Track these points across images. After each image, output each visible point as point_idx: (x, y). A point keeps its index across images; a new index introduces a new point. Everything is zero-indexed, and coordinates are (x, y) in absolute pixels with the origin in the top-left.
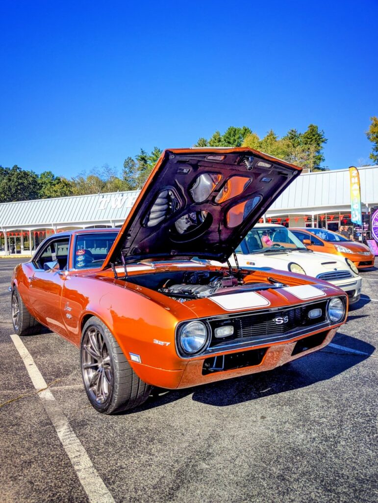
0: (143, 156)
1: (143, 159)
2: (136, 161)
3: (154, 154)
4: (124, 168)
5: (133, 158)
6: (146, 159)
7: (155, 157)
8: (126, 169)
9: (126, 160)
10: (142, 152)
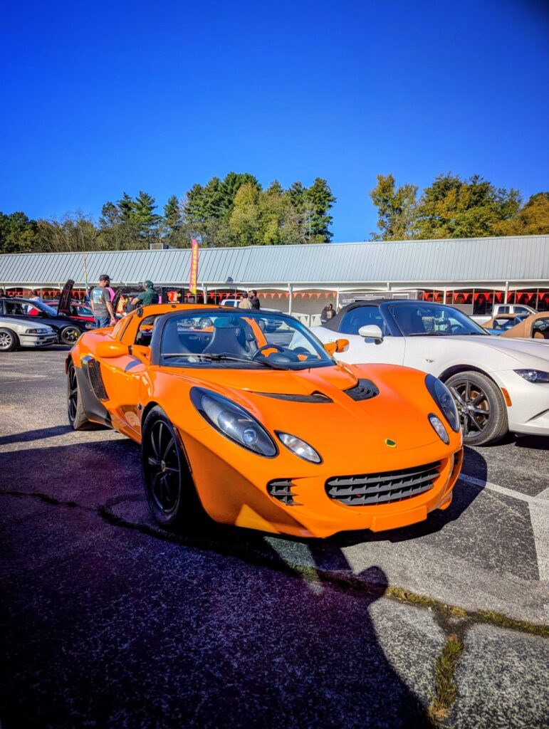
0: (127, 202)
1: (126, 206)
2: (117, 207)
3: (138, 200)
4: (102, 216)
5: (115, 204)
6: (129, 205)
7: (141, 205)
8: (105, 218)
9: (104, 206)
10: (126, 196)
